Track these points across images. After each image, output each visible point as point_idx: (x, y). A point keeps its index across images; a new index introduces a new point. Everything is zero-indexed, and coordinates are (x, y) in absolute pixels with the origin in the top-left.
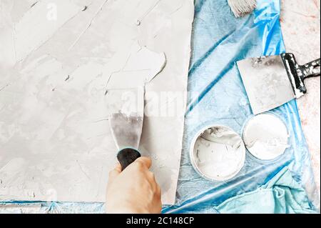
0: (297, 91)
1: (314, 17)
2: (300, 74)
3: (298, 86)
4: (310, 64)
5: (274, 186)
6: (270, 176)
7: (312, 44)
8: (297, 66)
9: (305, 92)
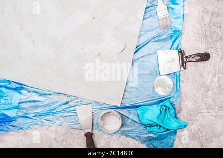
0: (182, 68)
1: (199, 33)
2: (185, 60)
3: (183, 66)
4: (190, 56)
5: (162, 105)
6: (161, 101)
7: (195, 47)
8: (184, 57)
9: (185, 69)
